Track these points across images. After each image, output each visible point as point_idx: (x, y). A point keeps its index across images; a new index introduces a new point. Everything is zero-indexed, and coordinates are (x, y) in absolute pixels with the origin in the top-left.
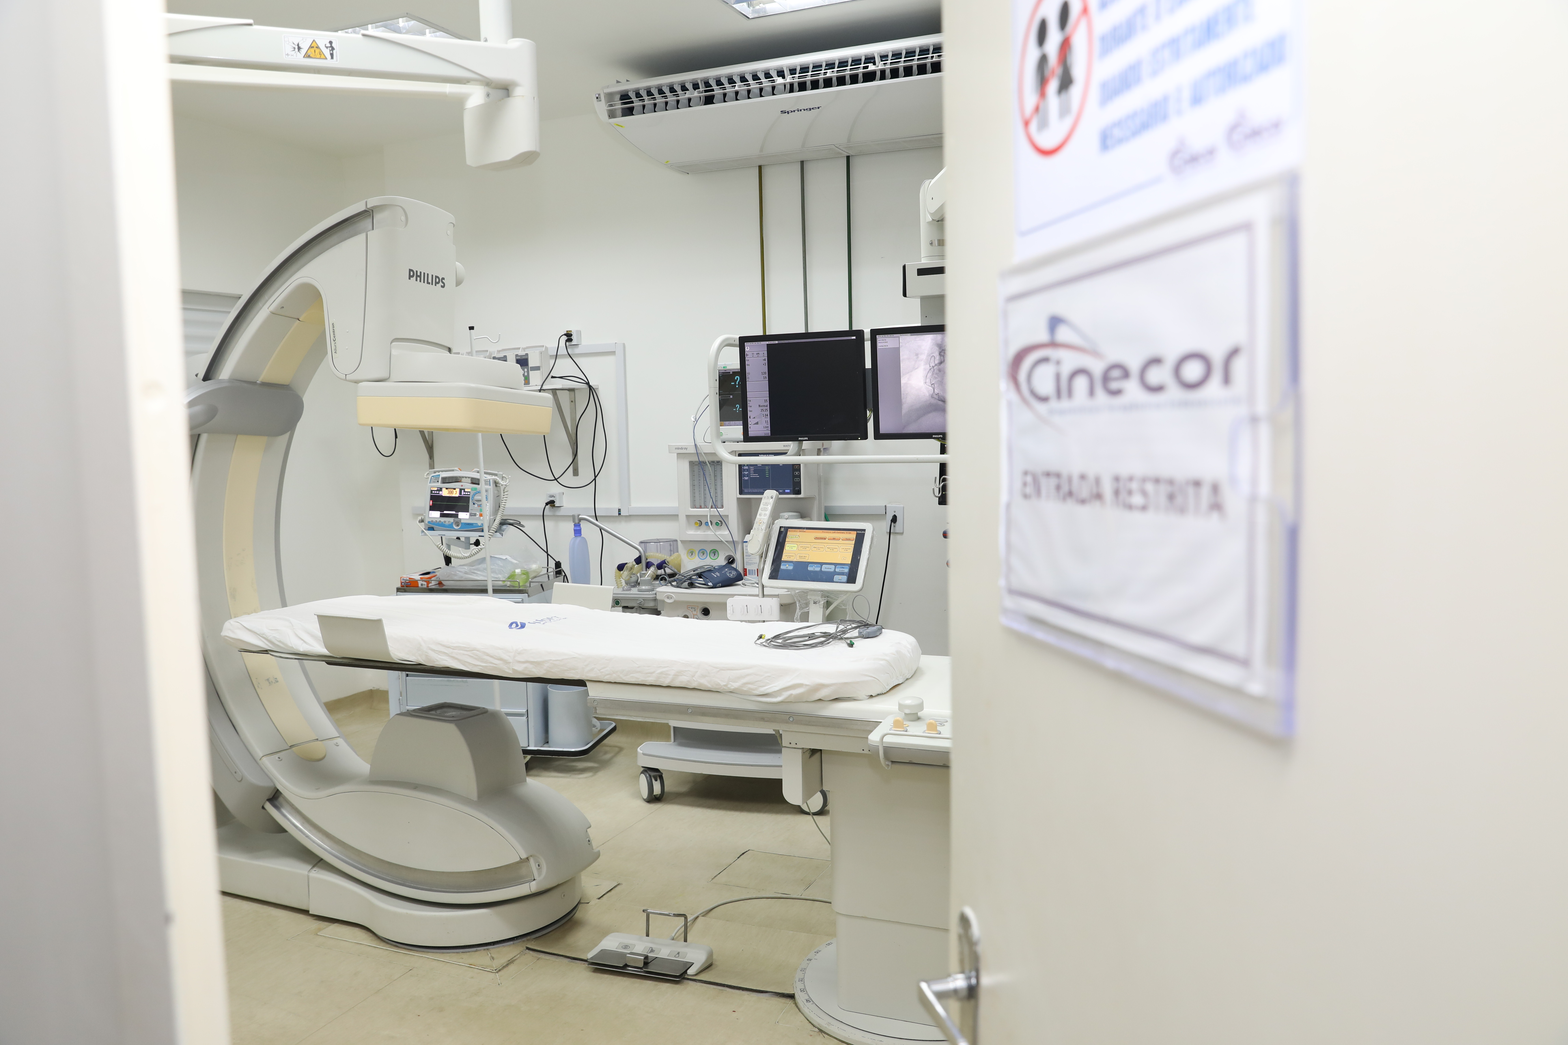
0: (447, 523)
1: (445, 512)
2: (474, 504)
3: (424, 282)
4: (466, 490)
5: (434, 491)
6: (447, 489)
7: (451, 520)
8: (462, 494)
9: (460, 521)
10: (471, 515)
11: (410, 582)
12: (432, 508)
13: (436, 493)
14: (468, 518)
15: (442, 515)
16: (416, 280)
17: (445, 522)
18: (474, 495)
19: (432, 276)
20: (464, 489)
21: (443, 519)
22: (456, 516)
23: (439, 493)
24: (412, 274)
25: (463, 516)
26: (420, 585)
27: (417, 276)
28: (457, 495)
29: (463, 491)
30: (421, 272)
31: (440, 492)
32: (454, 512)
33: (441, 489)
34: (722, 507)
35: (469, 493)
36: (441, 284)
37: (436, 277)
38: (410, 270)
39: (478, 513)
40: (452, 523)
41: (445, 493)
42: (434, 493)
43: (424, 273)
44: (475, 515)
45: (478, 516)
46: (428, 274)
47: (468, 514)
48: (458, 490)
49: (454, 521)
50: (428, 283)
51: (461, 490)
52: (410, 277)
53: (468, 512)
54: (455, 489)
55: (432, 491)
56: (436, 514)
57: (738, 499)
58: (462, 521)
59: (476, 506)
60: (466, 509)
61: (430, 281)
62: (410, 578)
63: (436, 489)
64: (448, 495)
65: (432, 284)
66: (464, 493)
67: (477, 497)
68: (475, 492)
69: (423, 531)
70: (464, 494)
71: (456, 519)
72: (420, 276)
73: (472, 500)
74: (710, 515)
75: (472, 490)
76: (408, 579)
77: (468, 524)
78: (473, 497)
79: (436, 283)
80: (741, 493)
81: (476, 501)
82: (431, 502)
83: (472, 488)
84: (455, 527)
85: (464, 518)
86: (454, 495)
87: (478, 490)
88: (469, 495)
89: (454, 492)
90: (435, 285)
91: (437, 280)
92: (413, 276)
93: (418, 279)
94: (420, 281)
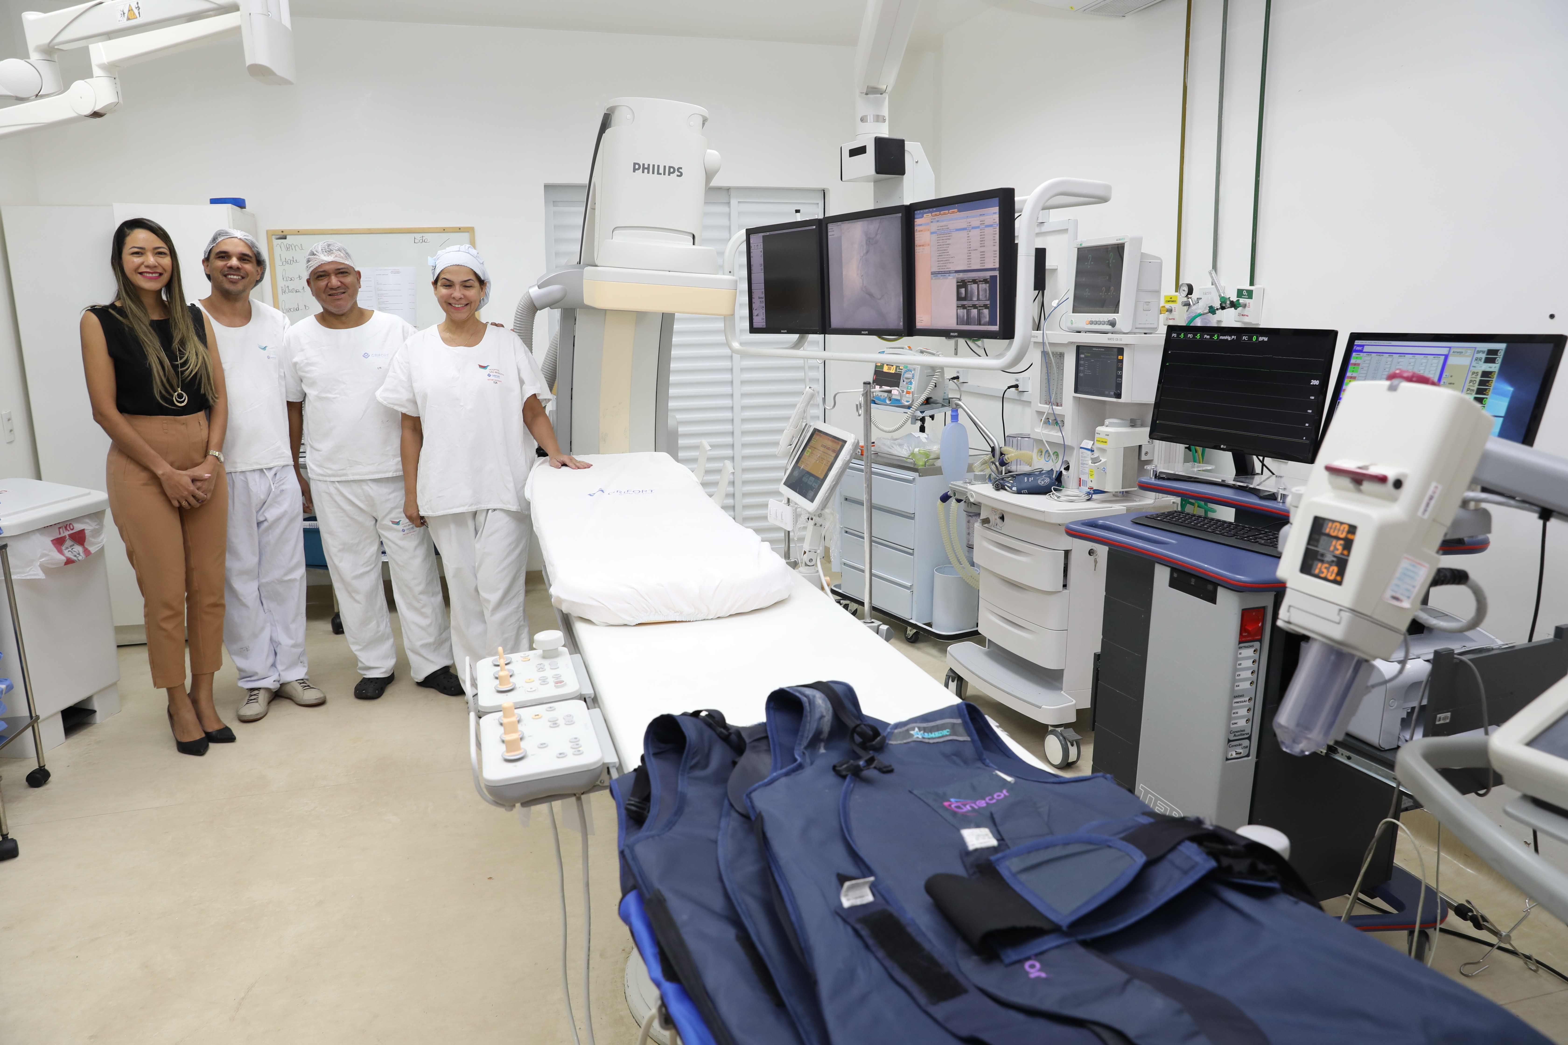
1: (883, 387)
2: (904, 381)
3: (653, 173)
5: (878, 366)
6: (887, 365)
7: (886, 394)
8: (898, 371)
9: (892, 396)
10: (900, 392)
12: (875, 382)
14: (898, 394)
15: (881, 390)
16: (643, 172)
18: (905, 373)
19: (665, 167)
20: (899, 367)
21: (881, 394)
22: (890, 392)
24: (636, 167)
25: (895, 391)
27: (644, 168)
28: (893, 372)
30: (649, 165)
31: (882, 368)
32: (889, 388)
33: (882, 365)
34: (1060, 405)
36: (677, 173)
37: (670, 167)
38: (635, 164)
39: (905, 391)
40: (886, 398)
41: (885, 369)
42: (878, 368)
43: (654, 166)
44: (903, 392)
45: (905, 393)
46: (658, 166)
47: (898, 390)
48: (894, 367)
49: (888, 396)
50: (658, 173)
51: (897, 367)
53: (898, 388)
55: (876, 366)
56: (876, 388)
58: (894, 397)
59: (905, 383)
60: (897, 386)
61: (661, 171)
63: (879, 364)
64: (887, 371)
65: (664, 174)
67: (907, 375)
68: (906, 369)
71: (890, 395)
72: (648, 168)
73: (903, 377)
74: (1049, 413)
75: (904, 368)
77: (897, 400)
78: (904, 375)
79: (670, 173)
80: (1076, 391)
81: (905, 378)
82: (875, 377)
83: (904, 366)
84: (888, 402)
85: (895, 393)
86: (891, 372)
87: (908, 369)
88: (901, 372)
89: (892, 369)
90: (669, 175)
91: (672, 170)
92: (639, 169)
93: (646, 171)
94: (648, 172)
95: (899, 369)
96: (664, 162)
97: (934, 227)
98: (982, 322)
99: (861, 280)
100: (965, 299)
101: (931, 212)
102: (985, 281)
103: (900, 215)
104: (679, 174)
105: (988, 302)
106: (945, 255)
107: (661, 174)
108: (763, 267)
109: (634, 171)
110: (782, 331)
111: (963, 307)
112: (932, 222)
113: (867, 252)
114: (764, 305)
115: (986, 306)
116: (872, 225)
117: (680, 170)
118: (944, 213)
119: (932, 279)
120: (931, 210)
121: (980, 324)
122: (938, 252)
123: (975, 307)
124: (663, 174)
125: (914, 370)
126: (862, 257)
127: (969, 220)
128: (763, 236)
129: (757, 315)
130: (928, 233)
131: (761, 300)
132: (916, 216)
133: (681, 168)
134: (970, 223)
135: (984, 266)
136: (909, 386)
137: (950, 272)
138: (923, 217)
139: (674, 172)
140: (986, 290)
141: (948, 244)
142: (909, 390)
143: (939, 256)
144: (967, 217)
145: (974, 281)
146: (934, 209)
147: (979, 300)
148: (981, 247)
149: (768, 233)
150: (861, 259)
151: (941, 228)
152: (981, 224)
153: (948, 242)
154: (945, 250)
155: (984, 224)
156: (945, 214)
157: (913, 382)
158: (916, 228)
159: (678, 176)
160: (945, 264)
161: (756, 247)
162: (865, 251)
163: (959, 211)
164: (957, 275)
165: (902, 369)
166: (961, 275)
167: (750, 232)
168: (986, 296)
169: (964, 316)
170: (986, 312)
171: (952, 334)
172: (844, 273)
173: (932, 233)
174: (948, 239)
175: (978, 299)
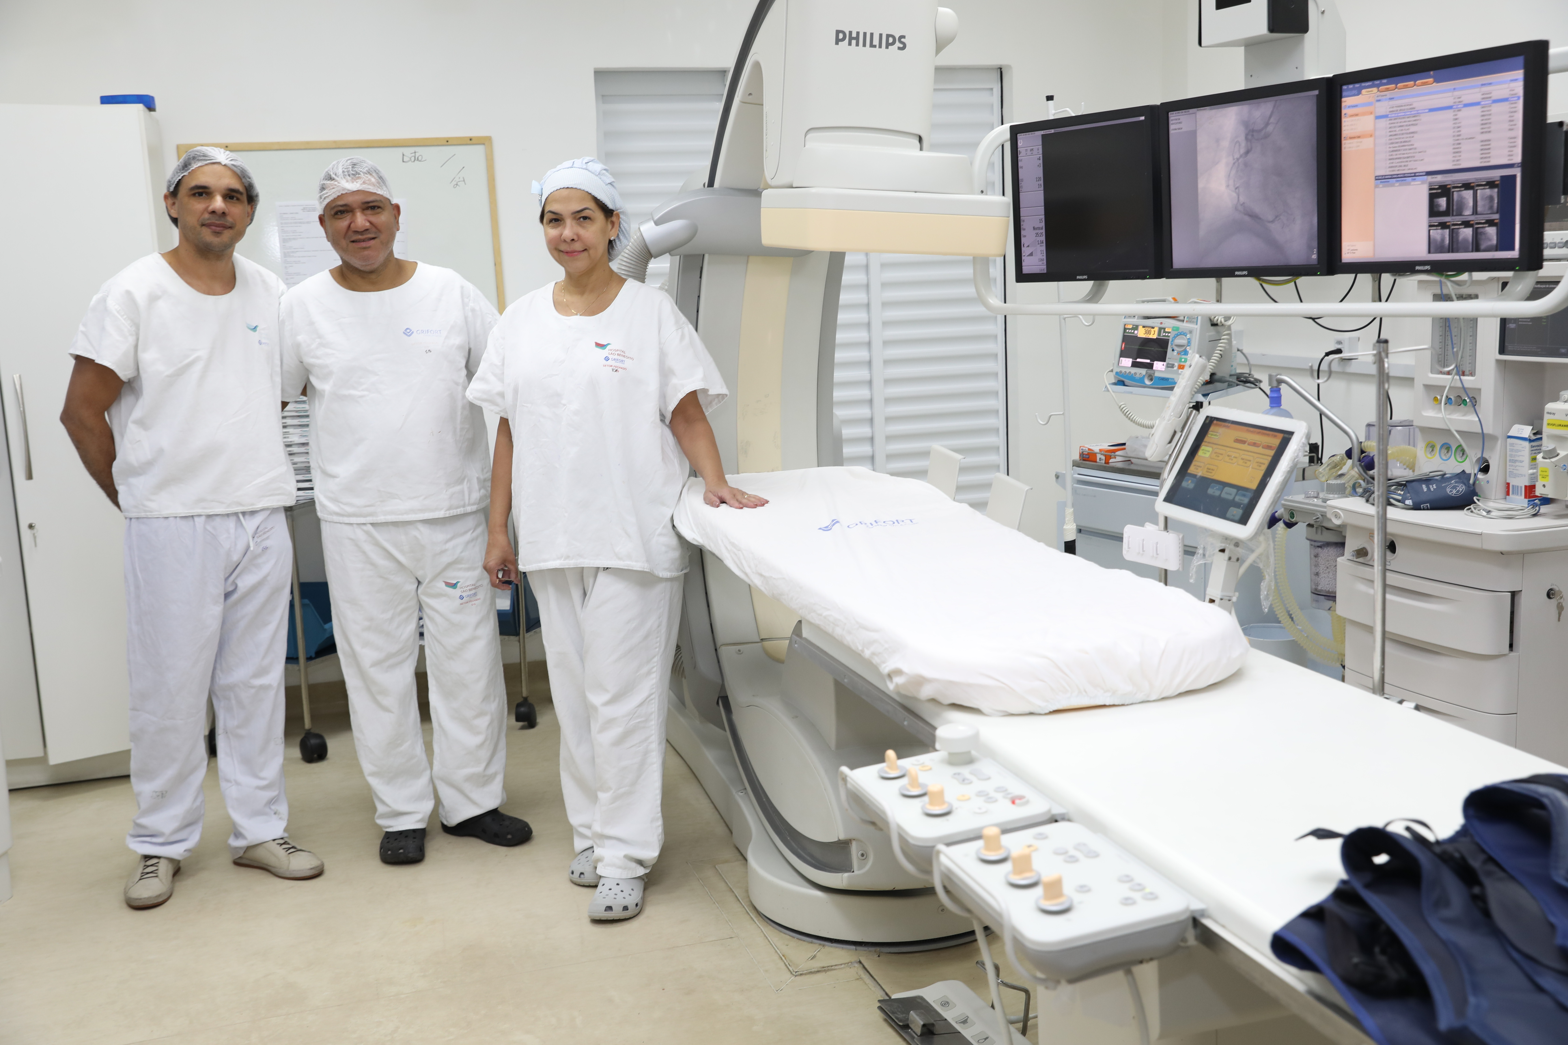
0: (1138, 375)
1: (1138, 360)
2: (1173, 350)
3: (864, 45)
4: (1166, 330)
5: (1129, 329)
6: (1144, 327)
7: (1143, 371)
8: (1162, 335)
9: (1154, 374)
10: (1168, 366)
11: (1088, 454)
12: (1123, 354)
13: (1131, 333)
14: (1164, 370)
15: (1135, 365)
16: (850, 44)
17: (1135, 374)
18: (1175, 337)
19: (881, 35)
20: (1164, 329)
21: (1135, 370)
22: (1150, 366)
23: (1133, 333)
24: (840, 37)
25: (1158, 366)
26: (1098, 460)
27: (851, 38)
28: (1155, 337)
29: (1162, 331)
30: (858, 33)
31: (1136, 332)
32: (1148, 361)
33: (1136, 328)
34: (1472, 374)
35: (1169, 335)
36: (898, 44)
37: (888, 36)
38: (838, 32)
39: (1176, 364)
40: (1144, 376)
41: (1141, 333)
42: (1128, 332)
43: (865, 34)
44: (1172, 366)
45: (1176, 368)
46: (872, 34)
47: (1165, 363)
48: (1156, 329)
49: (1146, 373)
50: (872, 46)
51: (1160, 329)
52: (838, 41)
53: (1165, 361)
54: (1153, 328)
55: (1125, 329)
56: (1127, 362)
57: (1498, 361)
58: (1157, 374)
59: (1175, 353)
60: (1163, 359)
61: (876, 42)
62: (1089, 449)
63: (1131, 327)
64: (1144, 336)
65: (880, 47)
66: (1164, 334)
67: (1179, 341)
68: (1176, 332)
69: (1106, 386)
70: (1163, 336)
71: (1150, 371)
72: (857, 38)
73: (1172, 345)
74: (1450, 387)
75: (1173, 330)
76: (1087, 449)
77: (1163, 379)
78: (1173, 341)
79: (888, 45)
80: (1502, 351)
81: (1177, 345)
82: (1123, 345)
83: (1173, 327)
84: (1147, 382)
85: (1159, 369)
86: (1151, 336)
87: (1180, 331)
88: (1169, 337)
89: (1152, 333)
90: (887, 47)
91: (891, 40)
92: (843, 39)
93: (854, 42)
94: (857, 45)
95: (1165, 332)
96: (880, 28)
97: (1383, 108)
98: (1483, 247)
99: (1234, 195)
100: (1447, 213)
101: (1378, 86)
102: (1491, 184)
103: (1316, 92)
104: (901, 46)
105: (1496, 217)
106: (1404, 150)
107: (875, 46)
108: (1042, 182)
109: (837, 43)
110: (1078, 277)
111: (1443, 226)
112: (1379, 101)
113: (1247, 152)
114: (1043, 238)
115: (1491, 223)
116: (1262, 110)
117: (903, 40)
118: (1404, 86)
119: (1376, 186)
120: (1377, 82)
121: (1477, 249)
122: (1391, 146)
123: (1467, 224)
124: (878, 46)
125: (1191, 332)
126: (1238, 159)
127: (1457, 93)
128: (1042, 135)
129: (1031, 254)
130: (1372, 117)
131: (1040, 231)
132: (1344, 94)
133: (904, 37)
134: (1460, 98)
135: (1489, 162)
136: (1183, 356)
137: (1415, 175)
138: (1359, 93)
139: (893, 43)
140: (1491, 198)
141: (1413, 133)
142: (1182, 364)
143: (1393, 151)
144: (1454, 89)
145: (1467, 186)
146: (1385, 81)
147: (1477, 214)
148: (1482, 133)
149: (1052, 131)
150: (1234, 163)
151: (1399, 109)
152: (1483, 98)
153: (1413, 129)
154: (1404, 142)
155: (1490, 97)
156: (1406, 87)
157: (1190, 352)
158: (1344, 112)
159: (899, 48)
160: (1406, 164)
161: (1029, 153)
162: (1242, 151)
163: (1437, 80)
164: (1430, 179)
165: (1169, 333)
166: (1439, 179)
167: (1016, 131)
168: (1491, 207)
169: (1443, 240)
170: (1492, 231)
171: (1417, 268)
172: (1201, 184)
173: (1378, 117)
174: (1412, 125)
175: (1475, 212)
